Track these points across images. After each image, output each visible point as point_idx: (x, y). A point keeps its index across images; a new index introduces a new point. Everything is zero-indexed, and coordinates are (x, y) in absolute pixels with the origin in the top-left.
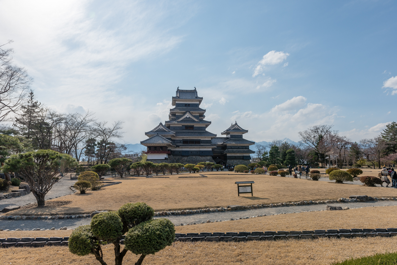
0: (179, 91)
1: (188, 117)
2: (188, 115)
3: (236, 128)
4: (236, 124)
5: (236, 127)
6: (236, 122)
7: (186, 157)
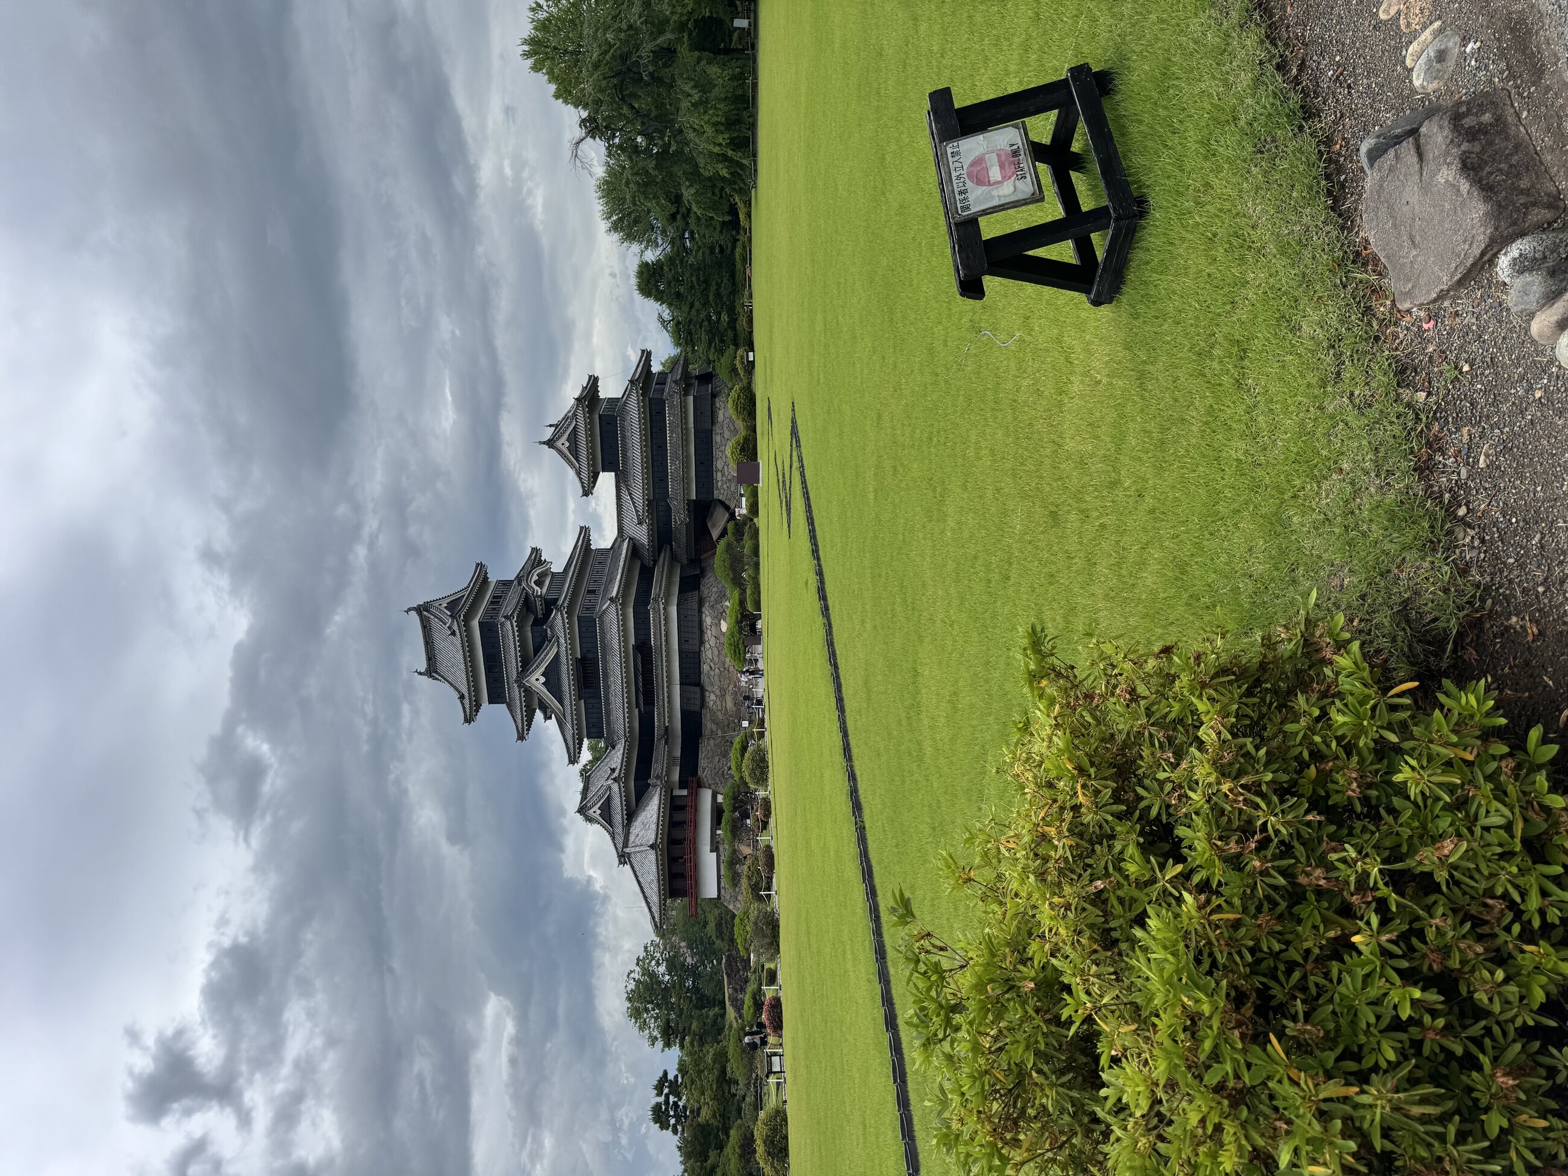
0: (432, 670)
1: (543, 679)
2: (536, 680)
3: (567, 444)
4: (550, 443)
5: (563, 443)
6: (541, 443)
7: (707, 694)
